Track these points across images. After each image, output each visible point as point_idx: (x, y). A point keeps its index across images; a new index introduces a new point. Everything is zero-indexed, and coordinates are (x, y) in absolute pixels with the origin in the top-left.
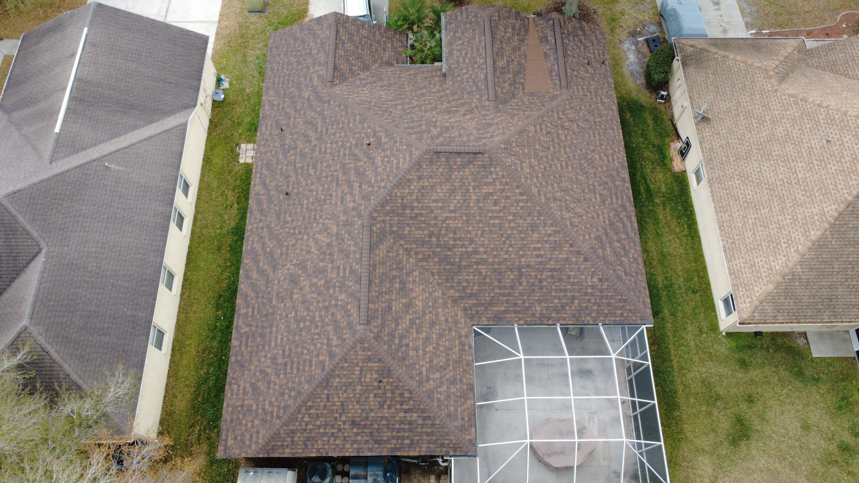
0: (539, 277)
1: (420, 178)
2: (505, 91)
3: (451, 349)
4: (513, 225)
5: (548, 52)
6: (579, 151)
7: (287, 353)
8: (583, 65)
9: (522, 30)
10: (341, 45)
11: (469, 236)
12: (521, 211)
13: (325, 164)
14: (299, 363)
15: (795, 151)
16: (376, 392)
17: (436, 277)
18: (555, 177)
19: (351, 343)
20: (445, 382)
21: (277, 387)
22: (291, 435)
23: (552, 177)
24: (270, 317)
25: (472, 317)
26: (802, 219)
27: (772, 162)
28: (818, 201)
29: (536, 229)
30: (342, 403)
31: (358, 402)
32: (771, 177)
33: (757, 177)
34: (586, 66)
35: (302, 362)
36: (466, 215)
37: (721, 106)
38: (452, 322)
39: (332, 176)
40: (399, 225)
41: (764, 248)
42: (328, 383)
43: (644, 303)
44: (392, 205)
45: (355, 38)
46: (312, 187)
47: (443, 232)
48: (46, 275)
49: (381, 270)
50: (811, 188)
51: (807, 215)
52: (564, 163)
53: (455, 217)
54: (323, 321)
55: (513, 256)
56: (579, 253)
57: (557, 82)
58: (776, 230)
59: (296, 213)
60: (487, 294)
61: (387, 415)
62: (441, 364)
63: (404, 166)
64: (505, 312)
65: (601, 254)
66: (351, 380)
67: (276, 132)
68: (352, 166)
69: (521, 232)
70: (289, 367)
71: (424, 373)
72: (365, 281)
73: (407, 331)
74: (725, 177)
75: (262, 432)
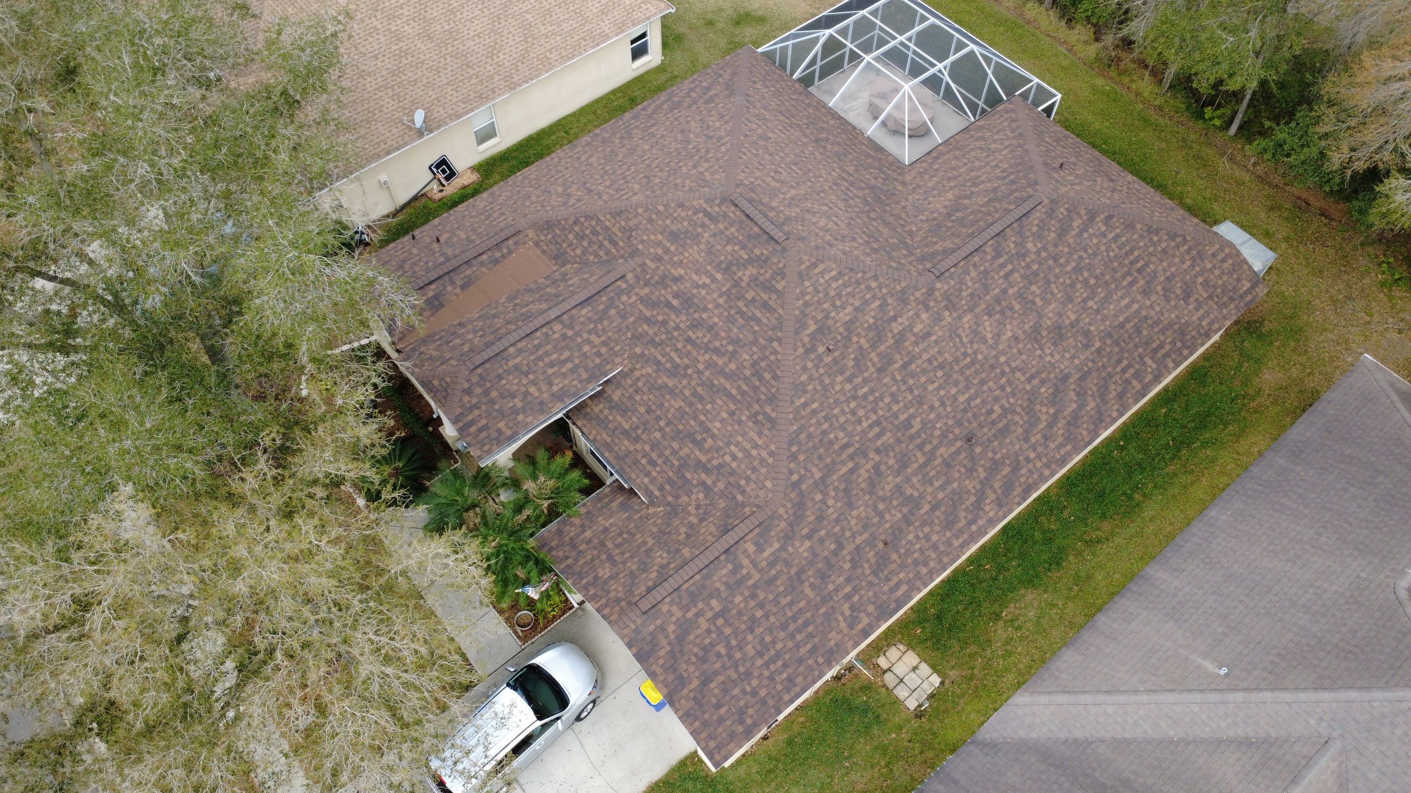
0: (805, 126)
5: (459, 283)
6: (608, 168)
21: (1165, 264)
24: (1116, 337)
27: (460, 26)
31: (1095, 181)
32: (482, 23)
33: (487, 37)
35: (1123, 251)
57: (511, 242)
61: (1074, 158)
71: (1007, 150)
74: (501, 73)
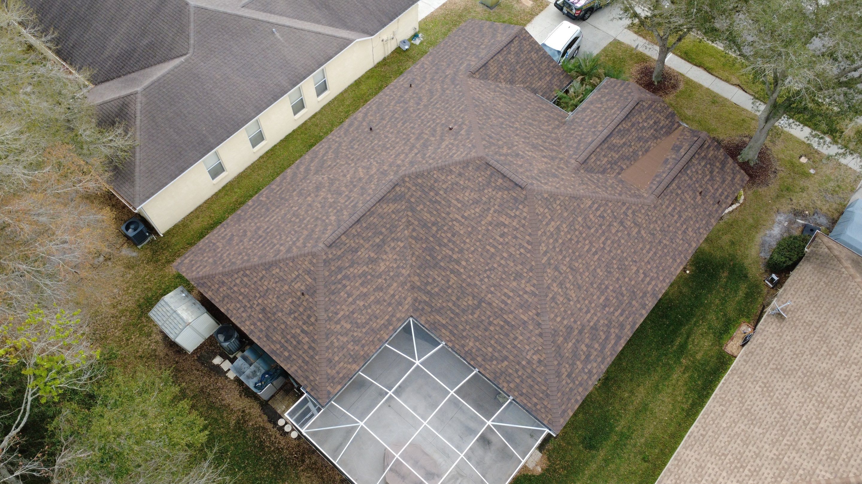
0: (491, 319)
1: (460, 175)
2: (598, 163)
3: (378, 319)
4: (503, 262)
5: (670, 160)
6: (619, 252)
7: (268, 230)
8: (694, 191)
9: (664, 130)
10: (505, 53)
11: (462, 245)
12: (518, 256)
13: (412, 125)
14: (268, 241)
15: (839, 401)
16: (294, 299)
17: (414, 259)
18: (574, 253)
19: (306, 252)
20: (350, 335)
21: (242, 247)
22: (221, 285)
23: (570, 251)
24: (283, 201)
25: (416, 310)
26: (786, 463)
27: (807, 394)
28: (818, 459)
29: (519, 278)
30: (268, 289)
31: (278, 297)
32: (792, 406)
33: (780, 397)
34: (698, 194)
35: (270, 242)
36: (473, 227)
37: (807, 315)
38: (396, 301)
39: (408, 135)
40: (418, 200)
41: (727, 460)
42: (270, 267)
43: (564, 411)
44: (424, 180)
45: (522, 55)
46: (390, 135)
47: (445, 228)
48: (176, 70)
49: (375, 220)
50: (822, 443)
51: (795, 463)
52: (594, 250)
53: (463, 223)
54: (306, 226)
55: (484, 287)
56: (539, 325)
57: (654, 187)
58: (752, 453)
59: (364, 145)
60: (440, 301)
61: (288, 323)
62: (359, 321)
63: (457, 159)
64: (444, 326)
65: (559, 342)
66: (285, 278)
67: (406, 86)
68: (426, 137)
69: (504, 272)
70: (260, 240)
71: (339, 316)
72: (355, 218)
73: (354, 276)
74: (750, 376)
75: (208, 268)
